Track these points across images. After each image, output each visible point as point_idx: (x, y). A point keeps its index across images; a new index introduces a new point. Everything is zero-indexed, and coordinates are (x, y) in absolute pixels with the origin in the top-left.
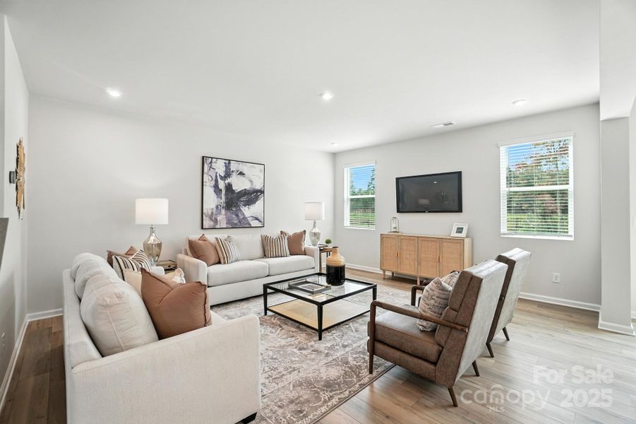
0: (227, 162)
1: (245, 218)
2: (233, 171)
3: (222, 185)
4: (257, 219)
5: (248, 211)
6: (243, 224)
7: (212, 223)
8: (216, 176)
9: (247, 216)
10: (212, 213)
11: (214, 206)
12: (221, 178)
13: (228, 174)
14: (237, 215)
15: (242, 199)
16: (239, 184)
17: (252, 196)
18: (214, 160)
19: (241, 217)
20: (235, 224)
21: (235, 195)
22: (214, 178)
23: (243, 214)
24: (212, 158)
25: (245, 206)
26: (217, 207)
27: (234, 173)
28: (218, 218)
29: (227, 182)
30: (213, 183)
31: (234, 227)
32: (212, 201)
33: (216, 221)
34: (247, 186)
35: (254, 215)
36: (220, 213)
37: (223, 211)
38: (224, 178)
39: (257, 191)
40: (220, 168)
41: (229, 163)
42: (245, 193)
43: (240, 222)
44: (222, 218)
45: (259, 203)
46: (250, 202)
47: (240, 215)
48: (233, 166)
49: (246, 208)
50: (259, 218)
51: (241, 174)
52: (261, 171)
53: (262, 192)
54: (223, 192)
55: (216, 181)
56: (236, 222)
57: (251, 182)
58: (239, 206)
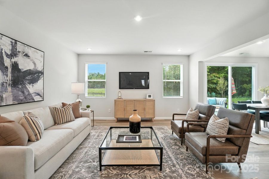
0: (13, 41)
1: (29, 94)
2: (19, 52)
3: (8, 62)
4: (38, 94)
5: (32, 89)
6: (28, 100)
8: (2, 53)
9: (31, 93)
12: (7, 55)
13: (14, 53)
14: (23, 92)
15: (27, 78)
16: (25, 65)
17: (35, 76)
19: (27, 93)
20: (22, 100)
21: (22, 74)
23: (28, 90)
25: (30, 84)
26: (2, 84)
27: (20, 54)
28: (4, 96)
29: (13, 60)
31: (21, 103)
34: (31, 67)
35: (37, 92)
36: (6, 90)
37: (9, 89)
38: (9, 56)
39: (38, 72)
40: (6, 46)
41: (16, 43)
42: (29, 72)
43: (25, 98)
44: (8, 95)
45: (40, 82)
46: (33, 81)
47: (25, 92)
48: (19, 47)
49: (31, 86)
50: (40, 94)
51: (27, 55)
52: (41, 56)
53: (42, 73)
54: (10, 70)
55: (2, 58)
56: (21, 98)
57: (35, 64)
58: (25, 84)
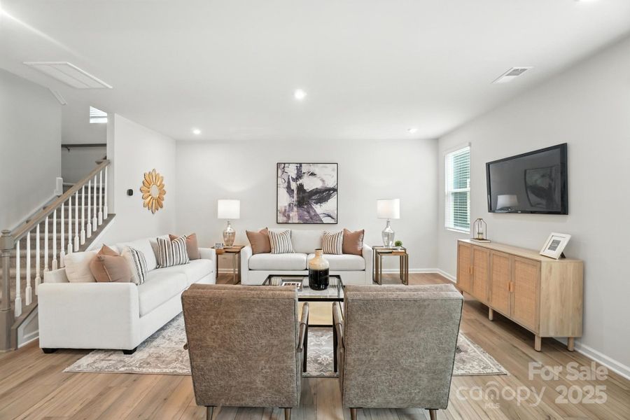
0: (298, 165)
1: (316, 215)
2: (304, 173)
3: (294, 186)
4: (329, 216)
5: (319, 209)
6: (314, 220)
7: (285, 219)
8: (289, 179)
9: (318, 213)
10: (285, 210)
11: (287, 204)
12: (293, 180)
13: (299, 176)
14: (309, 212)
15: (313, 198)
16: (310, 184)
17: (324, 194)
18: (286, 165)
19: (313, 214)
20: (307, 220)
21: (307, 194)
22: (287, 180)
23: (315, 211)
24: (285, 164)
25: (317, 204)
26: (290, 205)
27: (306, 175)
28: (291, 215)
29: (298, 183)
30: (286, 184)
31: (306, 222)
32: (285, 200)
33: (289, 217)
34: (319, 185)
35: (327, 213)
36: (292, 210)
37: (295, 209)
38: (295, 180)
39: (329, 190)
40: (292, 172)
41: (301, 166)
42: (316, 192)
43: (311, 218)
44: (294, 215)
45: (332, 200)
46: (322, 200)
47: (311, 212)
48: (305, 169)
49: (318, 206)
50: (332, 215)
51: (313, 174)
52: (333, 170)
53: (335, 190)
54: (295, 192)
55: (289, 182)
56: (307, 218)
57: (323, 181)
58: (310, 204)
